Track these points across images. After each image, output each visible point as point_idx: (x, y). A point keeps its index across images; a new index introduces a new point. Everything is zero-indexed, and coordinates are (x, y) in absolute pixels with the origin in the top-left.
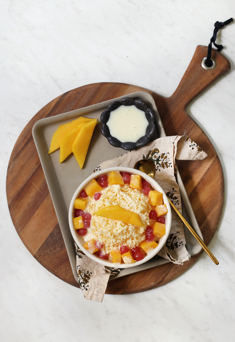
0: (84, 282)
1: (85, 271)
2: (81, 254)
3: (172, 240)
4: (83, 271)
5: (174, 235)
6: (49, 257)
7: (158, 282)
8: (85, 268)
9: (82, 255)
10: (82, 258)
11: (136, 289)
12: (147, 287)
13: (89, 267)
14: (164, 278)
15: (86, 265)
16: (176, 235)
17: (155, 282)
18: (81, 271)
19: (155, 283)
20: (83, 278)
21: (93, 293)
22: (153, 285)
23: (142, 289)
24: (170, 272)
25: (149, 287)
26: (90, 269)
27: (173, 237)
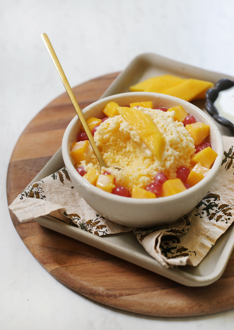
0: (28, 194)
1: (42, 192)
2: (58, 175)
3: (179, 254)
4: (41, 190)
5: (186, 252)
6: (23, 174)
7: (111, 293)
8: (46, 190)
9: (58, 178)
10: (54, 179)
11: (75, 278)
12: (90, 287)
13: (51, 195)
14: (122, 296)
15: (50, 190)
16: (189, 253)
17: (107, 290)
18: (39, 187)
19: (106, 292)
20: (31, 191)
21: (24, 208)
22: (100, 292)
23: (83, 284)
24: (138, 295)
25: (92, 289)
26: (50, 199)
27: (183, 252)
